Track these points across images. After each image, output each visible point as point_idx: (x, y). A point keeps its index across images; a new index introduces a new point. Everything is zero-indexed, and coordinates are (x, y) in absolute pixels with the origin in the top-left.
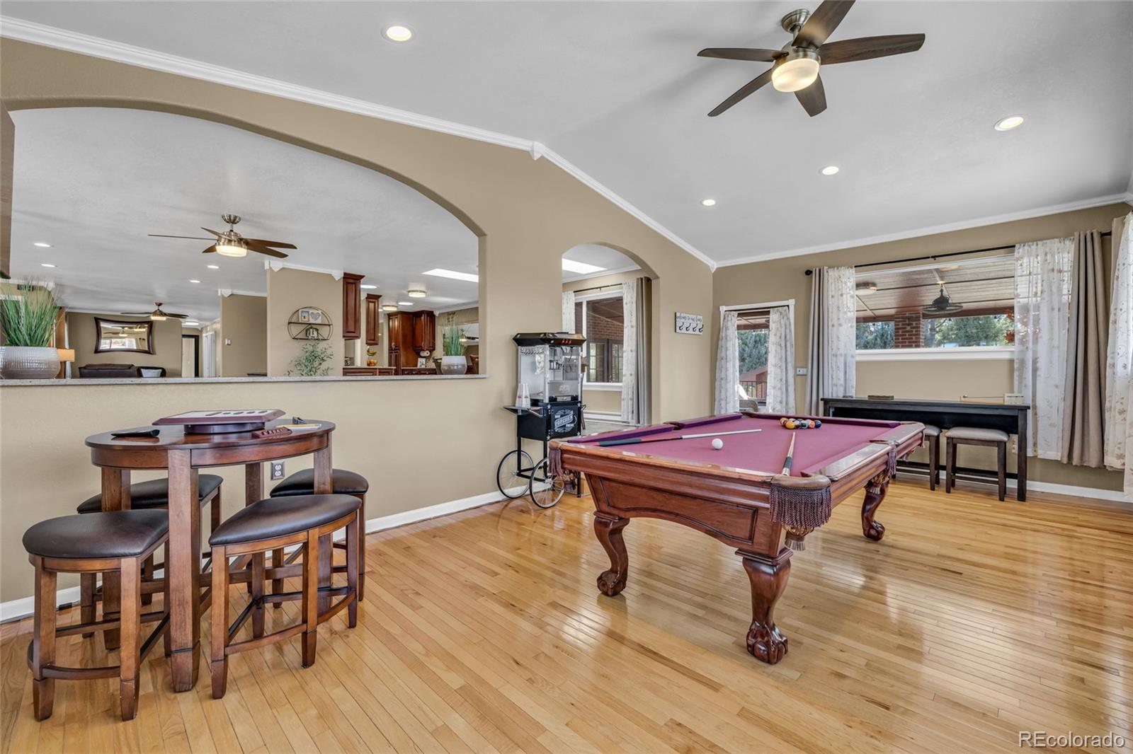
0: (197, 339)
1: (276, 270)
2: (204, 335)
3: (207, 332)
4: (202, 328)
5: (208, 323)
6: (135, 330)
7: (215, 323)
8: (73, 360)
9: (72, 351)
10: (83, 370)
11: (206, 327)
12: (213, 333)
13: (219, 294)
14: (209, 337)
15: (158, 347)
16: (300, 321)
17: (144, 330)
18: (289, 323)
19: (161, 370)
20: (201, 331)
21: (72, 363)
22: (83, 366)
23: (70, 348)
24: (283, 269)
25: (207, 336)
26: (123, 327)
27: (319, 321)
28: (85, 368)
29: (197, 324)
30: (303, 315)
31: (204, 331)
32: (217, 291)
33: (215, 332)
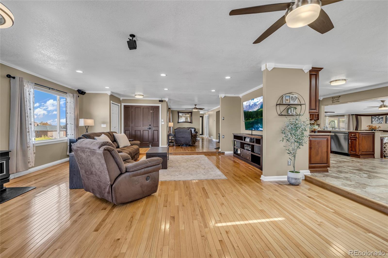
0: (202, 117)
1: (270, 69)
2: (205, 116)
3: (206, 115)
4: (204, 114)
5: (206, 112)
6: (187, 115)
7: (209, 111)
8: (173, 126)
9: (173, 123)
10: (175, 130)
11: (206, 113)
12: (208, 115)
13: (220, 97)
14: (207, 117)
15: (194, 121)
16: (284, 103)
17: (189, 115)
18: (277, 105)
19: (194, 129)
20: (204, 115)
21: (172, 127)
22: (175, 129)
23: (172, 122)
24: (274, 68)
25: (206, 117)
26: (183, 115)
27: (296, 102)
28: (176, 129)
29: (203, 112)
30: (286, 99)
31: (205, 115)
32: (219, 96)
33: (209, 115)
